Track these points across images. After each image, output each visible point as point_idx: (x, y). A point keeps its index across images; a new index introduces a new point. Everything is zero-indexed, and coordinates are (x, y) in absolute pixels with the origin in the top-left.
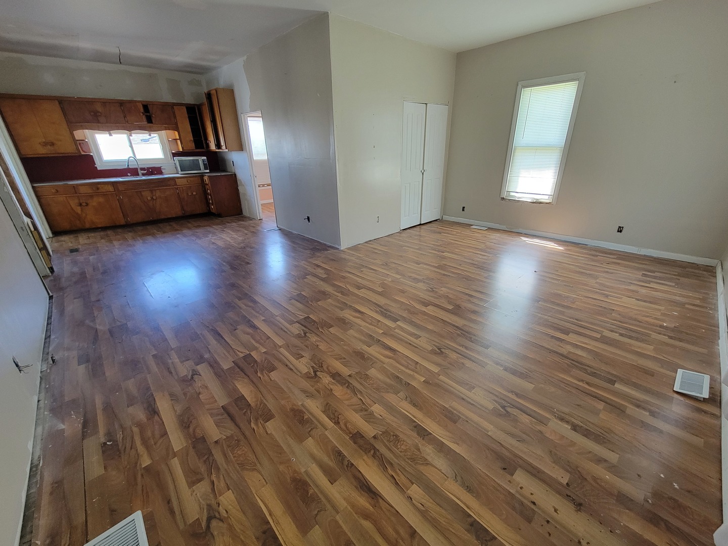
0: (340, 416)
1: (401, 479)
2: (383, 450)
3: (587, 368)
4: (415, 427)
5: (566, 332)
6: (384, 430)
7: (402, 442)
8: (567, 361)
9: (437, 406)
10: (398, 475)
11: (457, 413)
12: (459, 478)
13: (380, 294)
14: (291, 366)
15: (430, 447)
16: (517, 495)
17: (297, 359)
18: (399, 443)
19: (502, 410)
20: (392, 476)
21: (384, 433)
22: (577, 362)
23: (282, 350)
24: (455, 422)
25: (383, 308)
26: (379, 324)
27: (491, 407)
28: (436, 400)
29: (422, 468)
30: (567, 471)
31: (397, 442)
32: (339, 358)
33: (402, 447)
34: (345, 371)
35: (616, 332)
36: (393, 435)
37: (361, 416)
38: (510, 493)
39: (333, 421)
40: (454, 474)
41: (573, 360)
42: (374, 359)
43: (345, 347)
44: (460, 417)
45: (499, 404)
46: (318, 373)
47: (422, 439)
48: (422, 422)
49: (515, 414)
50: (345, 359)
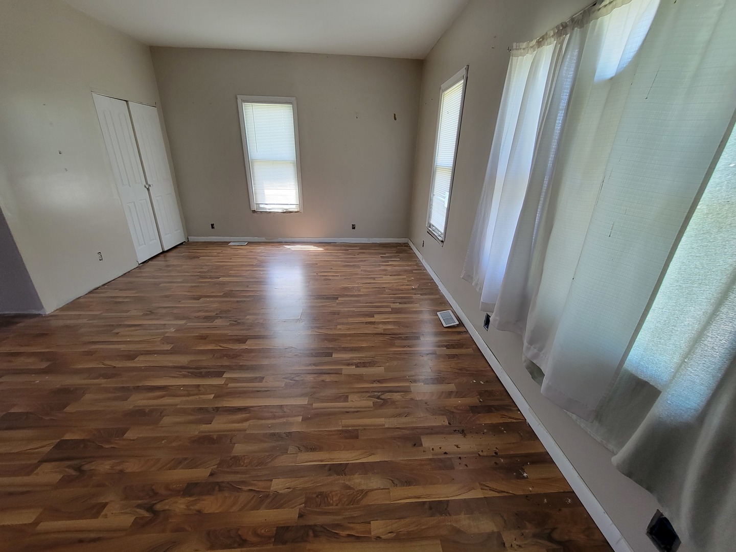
0: (240, 532)
1: (357, 530)
2: (321, 520)
3: (400, 336)
4: (330, 470)
5: (371, 315)
6: (304, 500)
7: (330, 495)
8: (388, 337)
9: (333, 435)
10: (352, 529)
11: (352, 428)
12: (396, 482)
13: (172, 353)
14: (93, 535)
15: (356, 476)
16: (435, 457)
17: (96, 516)
18: (329, 499)
19: (379, 401)
20: (349, 536)
21: (306, 503)
22: (392, 334)
23: (44, 526)
24: (357, 437)
25: (191, 368)
26: (201, 388)
27: (370, 403)
28: (327, 429)
29: (365, 502)
30: (443, 415)
31: (326, 499)
32: (176, 464)
33: (334, 500)
34: (200, 474)
35: (396, 303)
36: (317, 496)
37: (267, 508)
38: (430, 459)
39: (236, 545)
40: (390, 481)
41: (390, 334)
42: (228, 433)
43: (174, 444)
44: (357, 430)
45: (375, 398)
46: (158, 507)
47: (344, 475)
48: (332, 460)
49: (389, 397)
50: (185, 459)
